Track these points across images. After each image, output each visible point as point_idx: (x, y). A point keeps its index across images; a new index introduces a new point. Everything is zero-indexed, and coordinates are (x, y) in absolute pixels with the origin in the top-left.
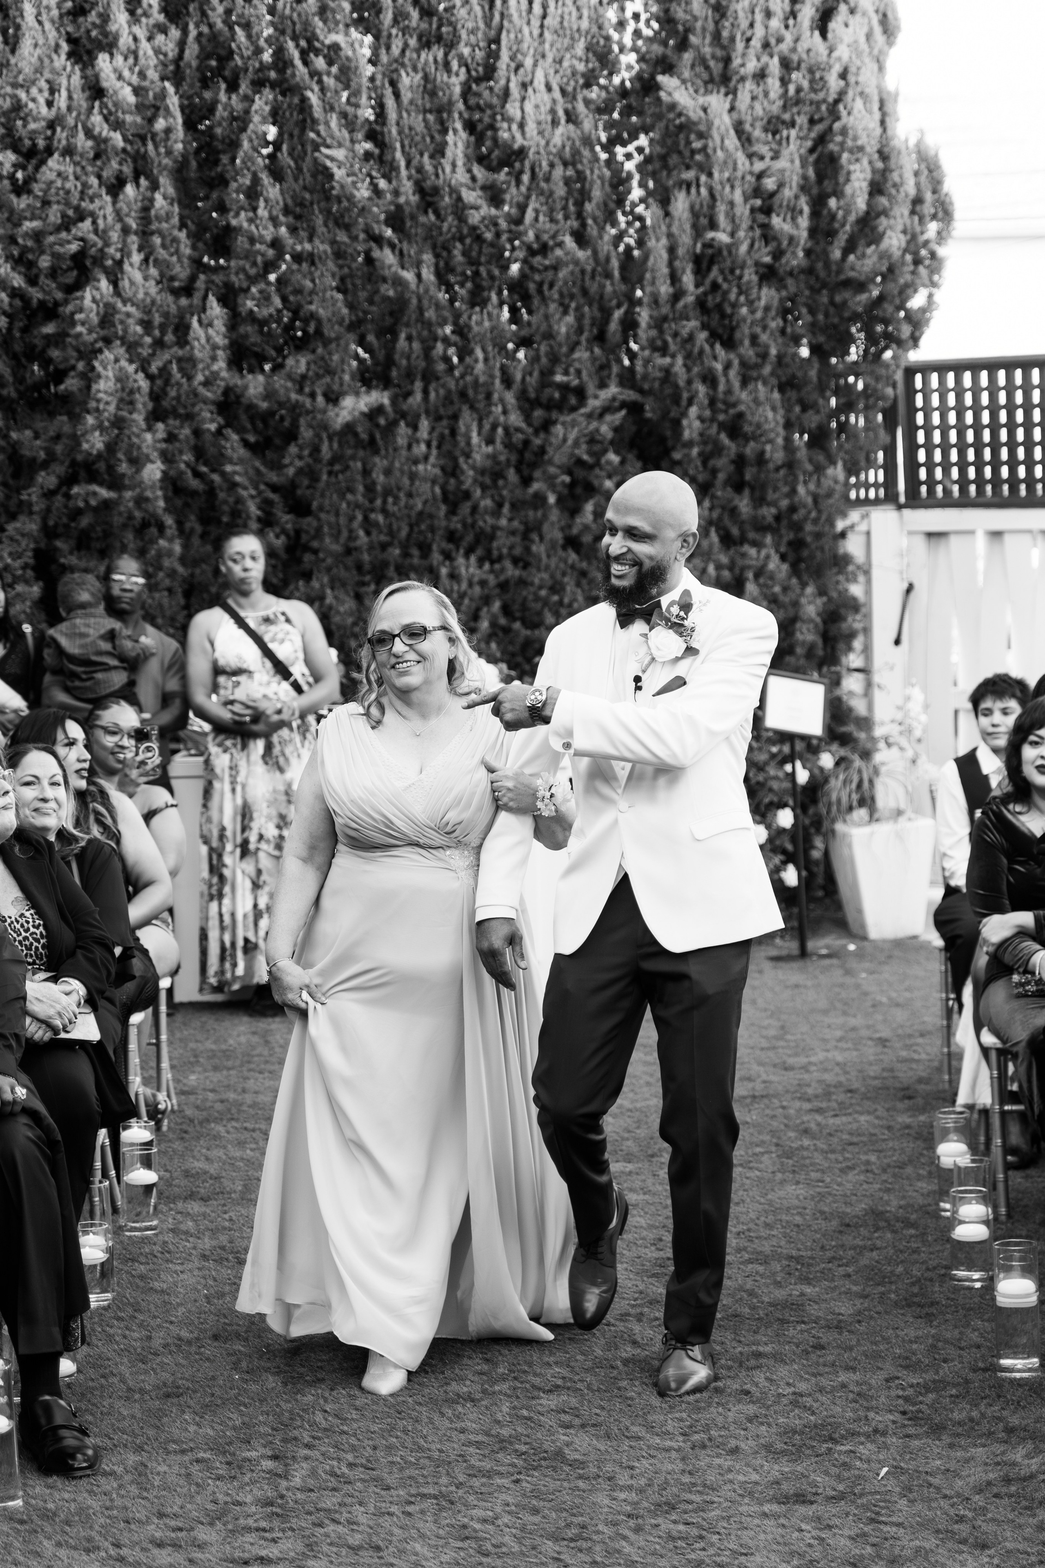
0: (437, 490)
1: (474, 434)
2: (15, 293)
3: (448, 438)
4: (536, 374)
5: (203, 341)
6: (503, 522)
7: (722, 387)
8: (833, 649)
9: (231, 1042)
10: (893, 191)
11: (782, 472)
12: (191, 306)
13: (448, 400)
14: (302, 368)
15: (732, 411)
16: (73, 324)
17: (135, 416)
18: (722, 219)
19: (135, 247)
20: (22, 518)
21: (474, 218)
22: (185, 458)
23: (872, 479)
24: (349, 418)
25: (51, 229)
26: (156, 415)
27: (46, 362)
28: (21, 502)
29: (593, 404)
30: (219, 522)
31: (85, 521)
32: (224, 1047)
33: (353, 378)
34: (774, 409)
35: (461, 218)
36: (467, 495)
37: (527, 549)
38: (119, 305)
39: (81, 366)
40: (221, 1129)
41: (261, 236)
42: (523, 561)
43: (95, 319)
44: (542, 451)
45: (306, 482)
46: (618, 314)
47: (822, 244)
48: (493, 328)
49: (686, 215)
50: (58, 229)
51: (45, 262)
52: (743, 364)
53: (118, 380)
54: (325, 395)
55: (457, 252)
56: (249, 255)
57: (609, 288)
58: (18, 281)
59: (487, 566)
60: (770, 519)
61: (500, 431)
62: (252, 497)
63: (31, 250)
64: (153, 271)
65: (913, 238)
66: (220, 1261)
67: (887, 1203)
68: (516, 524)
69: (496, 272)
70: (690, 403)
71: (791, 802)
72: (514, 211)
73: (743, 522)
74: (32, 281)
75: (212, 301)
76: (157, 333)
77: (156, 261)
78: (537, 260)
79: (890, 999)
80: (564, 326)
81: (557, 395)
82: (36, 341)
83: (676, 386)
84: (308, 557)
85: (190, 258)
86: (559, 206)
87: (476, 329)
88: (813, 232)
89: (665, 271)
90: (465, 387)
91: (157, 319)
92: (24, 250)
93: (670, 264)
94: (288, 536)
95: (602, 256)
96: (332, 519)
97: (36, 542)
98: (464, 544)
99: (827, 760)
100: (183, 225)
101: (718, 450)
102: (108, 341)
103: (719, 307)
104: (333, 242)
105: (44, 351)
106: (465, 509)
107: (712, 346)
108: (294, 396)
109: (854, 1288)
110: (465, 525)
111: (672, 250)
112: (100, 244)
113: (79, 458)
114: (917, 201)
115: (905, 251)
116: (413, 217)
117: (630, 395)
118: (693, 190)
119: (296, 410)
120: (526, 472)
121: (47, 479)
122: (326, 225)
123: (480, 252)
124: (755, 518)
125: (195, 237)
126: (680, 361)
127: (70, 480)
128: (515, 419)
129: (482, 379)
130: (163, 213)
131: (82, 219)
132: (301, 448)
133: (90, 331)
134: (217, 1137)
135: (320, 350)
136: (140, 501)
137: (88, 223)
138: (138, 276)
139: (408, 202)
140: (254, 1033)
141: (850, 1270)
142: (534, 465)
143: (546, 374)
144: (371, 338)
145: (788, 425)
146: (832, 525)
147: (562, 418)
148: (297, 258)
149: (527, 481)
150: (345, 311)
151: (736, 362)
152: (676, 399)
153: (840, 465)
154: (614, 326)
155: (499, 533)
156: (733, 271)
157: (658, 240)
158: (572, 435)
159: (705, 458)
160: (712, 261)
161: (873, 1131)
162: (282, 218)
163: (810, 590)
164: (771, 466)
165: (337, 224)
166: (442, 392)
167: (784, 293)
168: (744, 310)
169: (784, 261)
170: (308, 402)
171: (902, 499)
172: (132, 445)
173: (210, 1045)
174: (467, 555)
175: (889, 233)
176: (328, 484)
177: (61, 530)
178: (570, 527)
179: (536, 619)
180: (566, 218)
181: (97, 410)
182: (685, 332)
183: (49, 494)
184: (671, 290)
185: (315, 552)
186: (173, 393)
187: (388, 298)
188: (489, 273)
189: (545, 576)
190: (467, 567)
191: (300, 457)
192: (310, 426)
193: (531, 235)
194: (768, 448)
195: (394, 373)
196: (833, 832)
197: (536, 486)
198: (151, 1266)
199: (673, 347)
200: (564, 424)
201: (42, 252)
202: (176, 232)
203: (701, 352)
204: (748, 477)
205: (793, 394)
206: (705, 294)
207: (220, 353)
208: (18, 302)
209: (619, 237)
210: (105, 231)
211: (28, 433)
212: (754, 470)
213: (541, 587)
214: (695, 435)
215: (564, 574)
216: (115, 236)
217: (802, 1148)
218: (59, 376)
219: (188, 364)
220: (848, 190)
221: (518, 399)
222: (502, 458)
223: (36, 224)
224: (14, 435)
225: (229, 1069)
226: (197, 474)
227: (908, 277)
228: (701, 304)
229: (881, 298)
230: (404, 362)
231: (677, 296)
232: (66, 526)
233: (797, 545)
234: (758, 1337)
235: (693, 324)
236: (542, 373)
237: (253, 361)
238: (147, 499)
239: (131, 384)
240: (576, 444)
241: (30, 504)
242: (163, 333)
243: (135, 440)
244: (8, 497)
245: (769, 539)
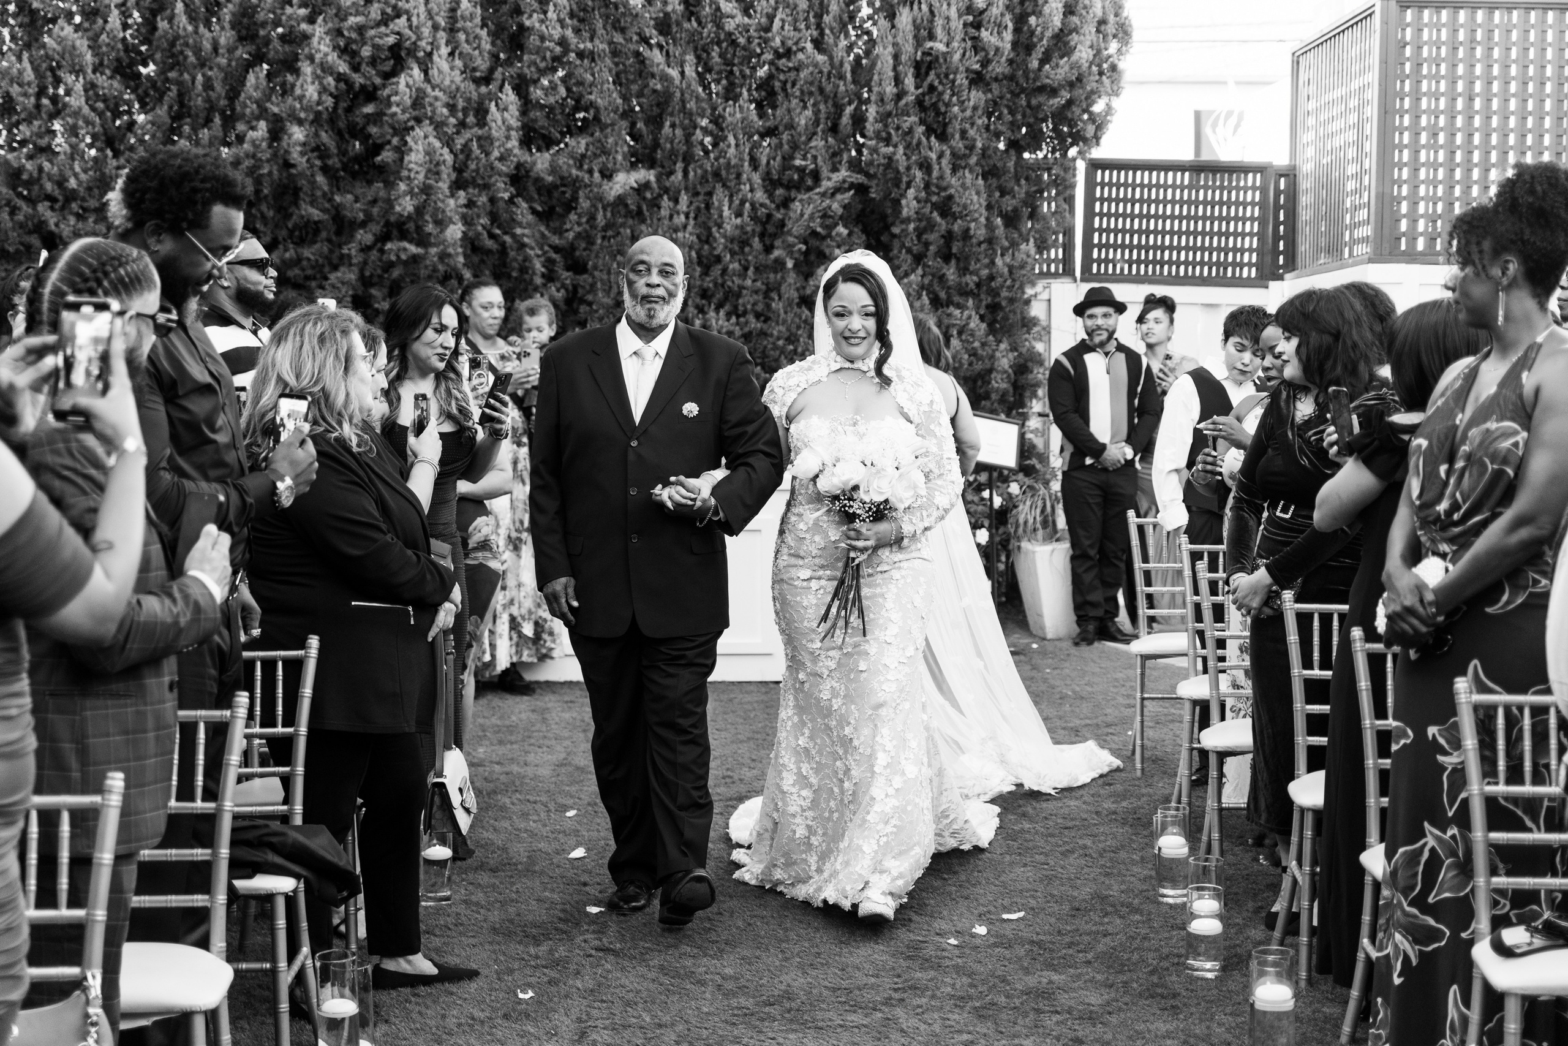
0: (694, 254)
1: (726, 208)
2: (340, 78)
3: (703, 211)
4: (779, 158)
5: (500, 122)
6: (749, 282)
7: (935, 174)
8: (1021, 396)
9: (514, 718)
10: (1084, 12)
11: (984, 246)
12: (490, 93)
13: (704, 179)
14: (582, 149)
15: (943, 194)
16: (389, 104)
17: (440, 184)
18: (939, 32)
19: (443, 42)
20: (342, 269)
21: (730, 25)
22: (482, 221)
23: (1053, 256)
24: (621, 191)
25: (372, 23)
26: (458, 185)
27: (365, 138)
28: (342, 257)
29: (826, 184)
30: (509, 277)
31: (396, 273)
32: (507, 723)
33: (624, 159)
34: (978, 193)
35: (719, 26)
36: (718, 259)
37: (768, 306)
38: (429, 90)
39: (395, 141)
40: (508, 801)
41: (551, 35)
42: (764, 316)
43: (408, 102)
44: (782, 224)
45: (583, 245)
46: (849, 110)
47: (1022, 56)
48: (743, 120)
49: (910, 27)
50: (378, 24)
51: (366, 52)
52: (953, 154)
53: (427, 153)
54: (601, 172)
55: (715, 53)
56: (538, 51)
57: (842, 88)
58: (343, 67)
59: (734, 319)
60: (972, 286)
61: (747, 205)
62: (538, 256)
63: (355, 41)
64: (458, 63)
65: (1099, 52)
66: (509, 935)
67: (1109, 887)
68: (759, 284)
69: (748, 72)
70: (909, 185)
71: (986, 523)
72: (764, 20)
73: (949, 288)
74: (356, 68)
75: (508, 88)
76: (460, 115)
77: (461, 54)
78: (782, 63)
79: (1074, 692)
80: (803, 119)
81: (796, 177)
82: (358, 119)
83: (898, 172)
84: (583, 308)
85: (489, 52)
86: (801, 17)
87: (729, 119)
88: (1015, 44)
89: (891, 74)
90: (719, 168)
91: (461, 104)
92: (349, 41)
93: (895, 69)
94: (567, 290)
95: (836, 61)
96: (605, 277)
97: (354, 289)
98: (715, 300)
99: (1014, 488)
100: (484, 25)
101: (931, 226)
102: (418, 120)
103: (935, 105)
104: (610, 43)
105: (364, 128)
106: (716, 271)
107: (928, 139)
108: (574, 172)
109: (1099, 977)
110: (716, 284)
111: (896, 57)
112: (414, 38)
113: (392, 219)
114: (1102, 22)
115: (1091, 63)
116: (678, 24)
117: (859, 178)
118: (916, 7)
119: (575, 184)
120: (768, 242)
121: (364, 236)
122: (604, 28)
123: (734, 55)
124: (960, 284)
125: (494, 35)
126: (901, 150)
127: (384, 238)
128: (760, 196)
129: (733, 162)
130: (467, 13)
131: (398, 16)
132: (580, 216)
133: (404, 111)
134: (503, 808)
135: (597, 134)
136: (443, 256)
137: (404, 18)
138: (445, 66)
139: (674, 11)
140: (533, 711)
141: (1090, 956)
142: (774, 236)
143: (787, 159)
144: (640, 125)
145: (989, 207)
146: (1023, 293)
147: (800, 197)
148: (581, 55)
149: (768, 249)
150: (619, 101)
151: (948, 152)
152: (897, 182)
153: (1032, 240)
154: (846, 119)
155: (744, 292)
156: (946, 76)
157: (885, 48)
158: (808, 212)
159: (920, 233)
160: (929, 68)
161: (1085, 816)
162: (568, 21)
163: (1003, 346)
164: (974, 241)
165: (614, 28)
166: (699, 171)
167: (989, 96)
168: (956, 109)
169: (990, 68)
170: (587, 176)
171: (1078, 273)
172: (437, 209)
173: (495, 720)
174: (717, 310)
175: (1079, 47)
176: (602, 247)
177: (375, 280)
178: (804, 288)
179: (773, 364)
180: (808, 28)
181: (409, 178)
182: (905, 126)
183: (365, 249)
184: (895, 90)
185: (590, 304)
186: (473, 166)
187: (655, 91)
188: (741, 71)
189: (782, 328)
190: (717, 320)
191: (579, 224)
192: (588, 198)
193: (778, 40)
194: (973, 225)
195: (659, 154)
196: (1019, 548)
197: (777, 253)
198: (446, 940)
199: (895, 139)
200: (801, 201)
201: (364, 44)
202: (478, 30)
203: (919, 143)
204: (954, 250)
205: (994, 182)
206: (923, 94)
207: (513, 133)
208: (342, 85)
209: (850, 48)
210: (417, 27)
211: (350, 197)
212: (960, 244)
213: (778, 339)
214: (912, 213)
215: (799, 327)
216: (426, 31)
217: (1022, 831)
218: (377, 149)
219: (486, 142)
220: (1046, 10)
221: (763, 180)
222: (749, 229)
223: (359, 19)
224: (338, 198)
225: (512, 743)
226: (492, 236)
227: (1094, 85)
228: (919, 102)
229: (1070, 103)
230: (668, 146)
231: (899, 96)
232: (380, 277)
233: (994, 308)
234: (1018, 1028)
235: (914, 119)
236: (784, 158)
237: (540, 142)
238: (449, 255)
239: (437, 157)
240: (812, 217)
241: (349, 256)
242: (465, 115)
243: (440, 204)
244: (331, 251)
245: (970, 302)
